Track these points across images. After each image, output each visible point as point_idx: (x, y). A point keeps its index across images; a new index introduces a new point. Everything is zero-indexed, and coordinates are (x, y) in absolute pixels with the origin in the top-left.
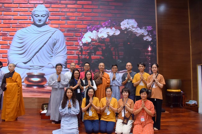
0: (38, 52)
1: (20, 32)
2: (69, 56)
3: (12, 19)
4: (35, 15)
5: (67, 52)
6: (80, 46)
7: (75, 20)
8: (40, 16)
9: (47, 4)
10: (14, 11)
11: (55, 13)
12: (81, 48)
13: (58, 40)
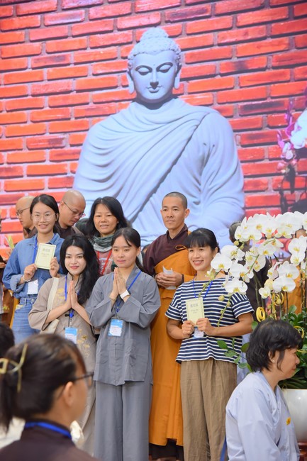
0: (154, 191)
1: (99, 132)
2: (250, 199)
3: (71, 91)
4: (137, 69)
5: (245, 185)
6: (285, 159)
7: (264, 69)
8: (154, 70)
9: (172, 22)
10: (75, 64)
11: (200, 53)
12: (290, 167)
13: (214, 146)
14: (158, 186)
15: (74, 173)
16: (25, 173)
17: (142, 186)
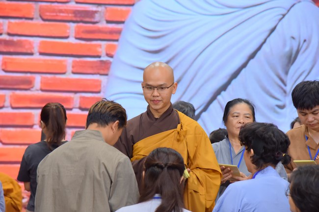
13: (305, 41)
14: (229, 83)
15: (112, 57)
16: (36, 50)
17: (206, 81)
